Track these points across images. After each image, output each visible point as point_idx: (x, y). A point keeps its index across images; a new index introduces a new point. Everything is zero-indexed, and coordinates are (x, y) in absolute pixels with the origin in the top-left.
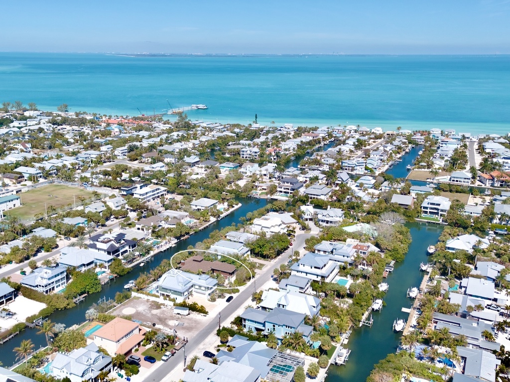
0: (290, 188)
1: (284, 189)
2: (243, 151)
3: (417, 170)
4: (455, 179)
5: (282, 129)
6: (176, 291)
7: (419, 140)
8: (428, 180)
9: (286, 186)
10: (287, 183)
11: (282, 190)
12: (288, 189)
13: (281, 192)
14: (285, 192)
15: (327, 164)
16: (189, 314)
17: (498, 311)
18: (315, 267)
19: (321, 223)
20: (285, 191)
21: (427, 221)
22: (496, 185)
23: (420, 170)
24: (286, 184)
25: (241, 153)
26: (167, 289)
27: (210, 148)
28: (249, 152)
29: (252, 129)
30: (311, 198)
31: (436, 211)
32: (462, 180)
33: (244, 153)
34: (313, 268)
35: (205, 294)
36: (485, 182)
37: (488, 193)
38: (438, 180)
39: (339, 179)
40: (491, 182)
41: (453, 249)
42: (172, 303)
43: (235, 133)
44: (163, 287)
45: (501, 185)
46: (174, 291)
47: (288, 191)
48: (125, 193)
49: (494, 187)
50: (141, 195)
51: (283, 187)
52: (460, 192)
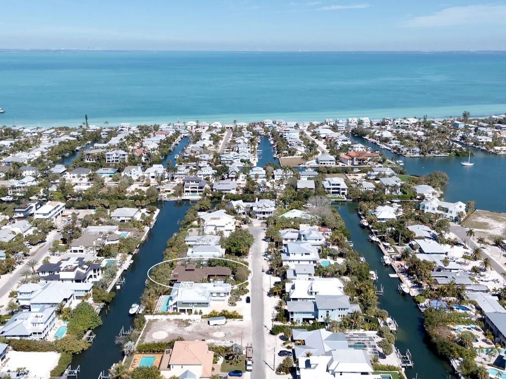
0: (197, 187)
1: (191, 188)
2: (109, 155)
3: (283, 158)
4: (323, 162)
5: (123, 129)
6: (201, 303)
7: (260, 131)
8: (301, 166)
9: (192, 185)
10: (192, 181)
11: (189, 189)
12: (196, 188)
13: (188, 191)
14: (192, 192)
15: (205, 160)
16: (226, 323)
17: (454, 261)
18: (306, 254)
19: (258, 215)
20: (192, 190)
21: (335, 200)
22: (355, 164)
23: (286, 157)
24: (191, 183)
25: (106, 157)
26: (189, 303)
27: (60, 155)
28: (115, 155)
29: (89, 131)
30: (226, 193)
31: (337, 191)
32: (329, 162)
33: (110, 157)
34: (304, 255)
35: (224, 300)
36: (345, 162)
37: (356, 171)
38: (309, 164)
39: (233, 173)
40: (351, 162)
41: (383, 219)
42: (199, 317)
43: (73, 136)
44: (184, 302)
45: (360, 163)
46: (198, 303)
47: (195, 190)
48: (22, 215)
49: (354, 165)
50: (44, 215)
51: (190, 187)
52: (336, 173)
